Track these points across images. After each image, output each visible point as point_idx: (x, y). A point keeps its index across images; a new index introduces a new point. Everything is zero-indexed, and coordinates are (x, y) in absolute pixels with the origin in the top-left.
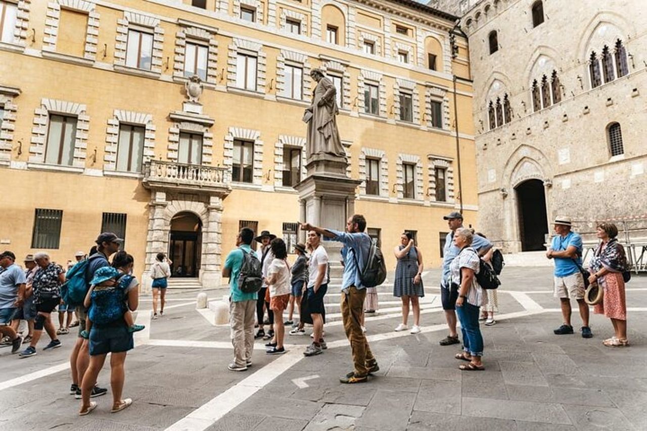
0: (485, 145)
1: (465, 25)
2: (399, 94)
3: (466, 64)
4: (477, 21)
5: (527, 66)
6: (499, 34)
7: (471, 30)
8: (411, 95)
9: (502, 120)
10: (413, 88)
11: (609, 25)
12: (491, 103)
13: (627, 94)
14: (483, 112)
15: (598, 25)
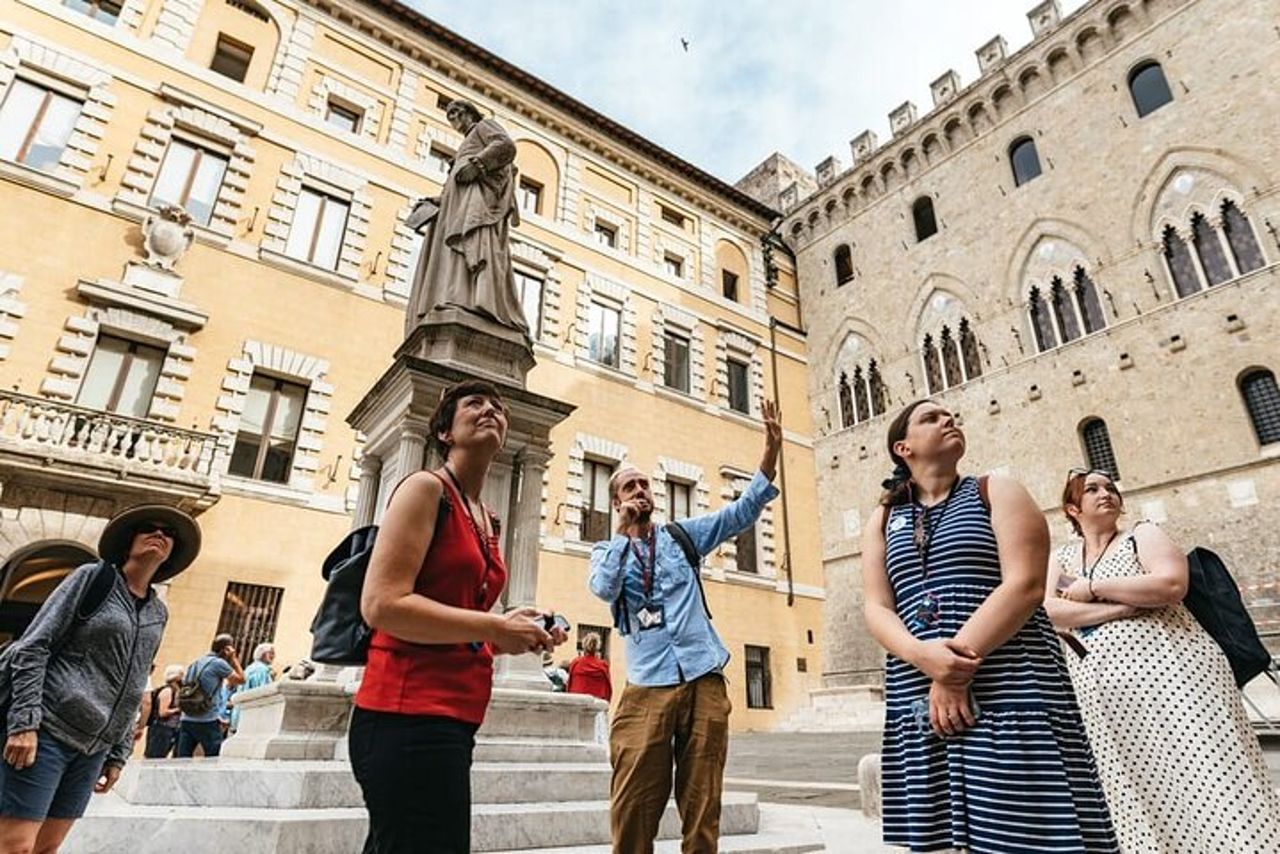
0: (836, 458)
1: (790, 233)
2: (662, 333)
3: (792, 301)
4: (812, 227)
5: (911, 307)
6: (853, 252)
7: (801, 243)
8: (687, 340)
9: (868, 410)
10: (691, 327)
11: (1057, 241)
12: (844, 377)
13: (1111, 364)
14: (829, 394)
15: (1038, 241)
